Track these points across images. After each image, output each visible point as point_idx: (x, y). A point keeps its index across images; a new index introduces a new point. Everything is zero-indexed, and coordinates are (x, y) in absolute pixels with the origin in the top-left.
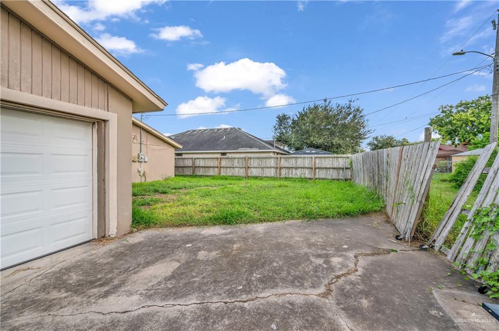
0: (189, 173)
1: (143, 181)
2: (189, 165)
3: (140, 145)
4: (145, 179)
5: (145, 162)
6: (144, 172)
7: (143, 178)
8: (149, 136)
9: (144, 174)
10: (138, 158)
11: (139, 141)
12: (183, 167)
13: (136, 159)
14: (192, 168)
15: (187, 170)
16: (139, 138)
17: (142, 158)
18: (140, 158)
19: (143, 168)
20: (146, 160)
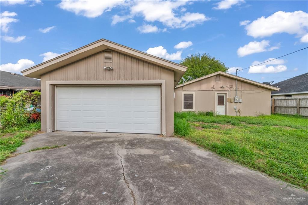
0: (293, 113)
1: (238, 115)
2: (293, 106)
3: (235, 91)
4: (240, 114)
5: (239, 102)
6: (239, 109)
7: (239, 113)
8: (243, 84)
9: (239, 111)
10: (234, 100)
11: (235, 89)
12: (285, 107)
13: (232, 101)
14: (296, 108)
15: (290, 110)
16: (234, 87)
17: (236, 100)
18: (235, 100)
19: (237, 106)
20: (240, 101)
